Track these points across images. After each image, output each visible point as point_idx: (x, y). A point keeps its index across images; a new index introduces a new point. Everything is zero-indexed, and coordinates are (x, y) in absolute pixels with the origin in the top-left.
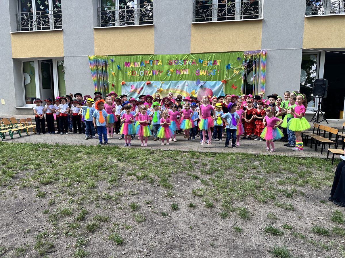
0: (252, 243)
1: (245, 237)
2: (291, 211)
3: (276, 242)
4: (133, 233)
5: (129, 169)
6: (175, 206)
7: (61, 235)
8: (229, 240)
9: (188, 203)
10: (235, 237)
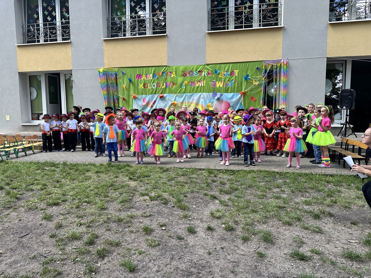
0: (277, 269)
1: (268, 263)
2: (319, 234)
3: (303, 268)
4: (147, 259)
5: (142, 189)
6: (191, 229)
7: (69, 261)
8: (251, 266)
9: (206, 225)
10: (258, 263)
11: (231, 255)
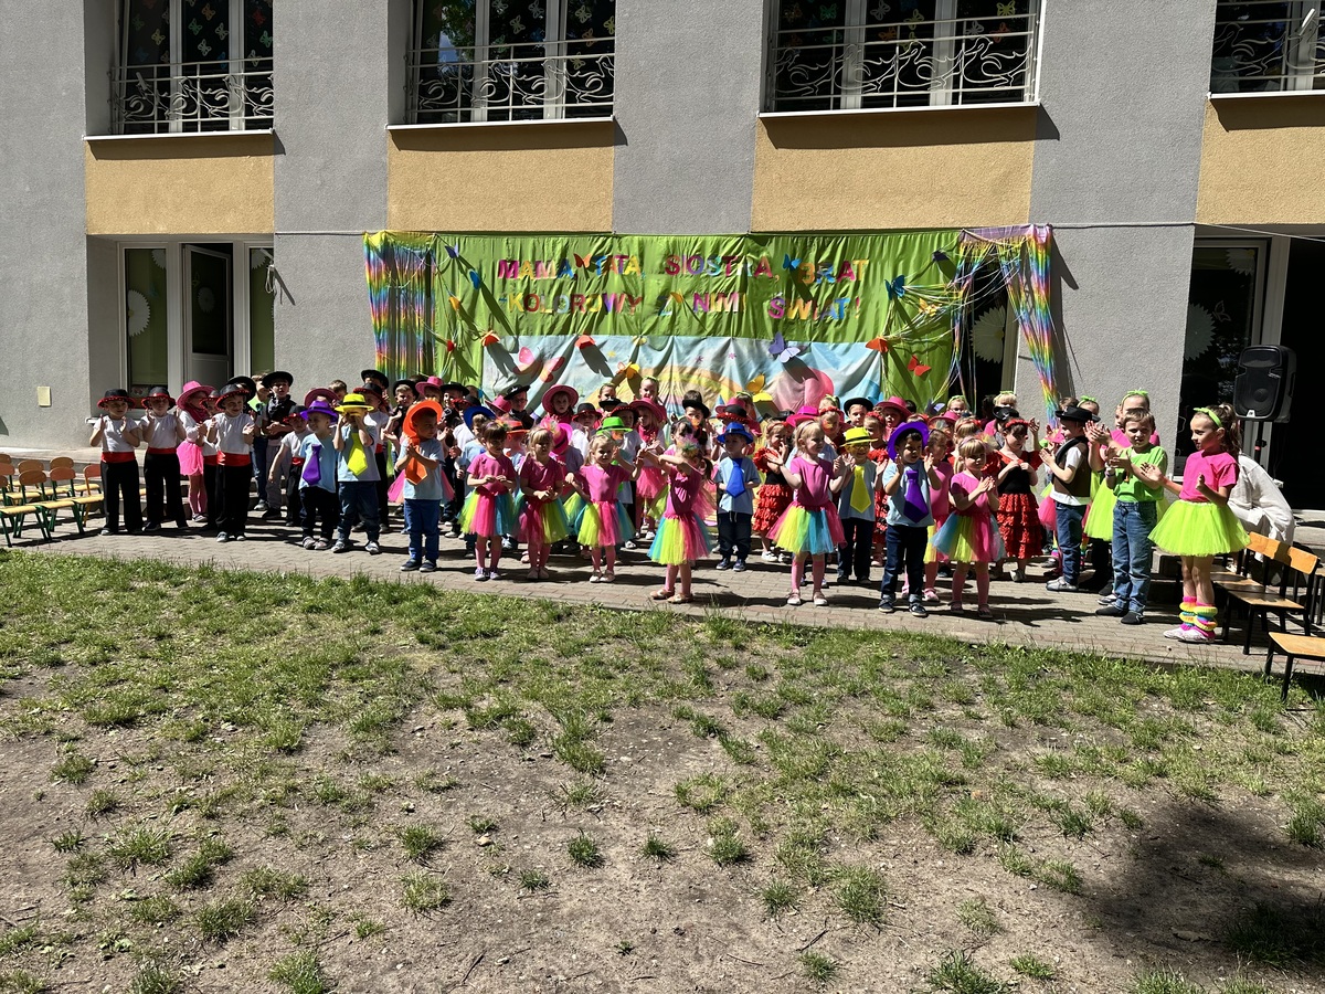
4: (381, 959)
6: (581, 850)
7: (89, 948)
9: (644, 837)
11: (707, 962)
